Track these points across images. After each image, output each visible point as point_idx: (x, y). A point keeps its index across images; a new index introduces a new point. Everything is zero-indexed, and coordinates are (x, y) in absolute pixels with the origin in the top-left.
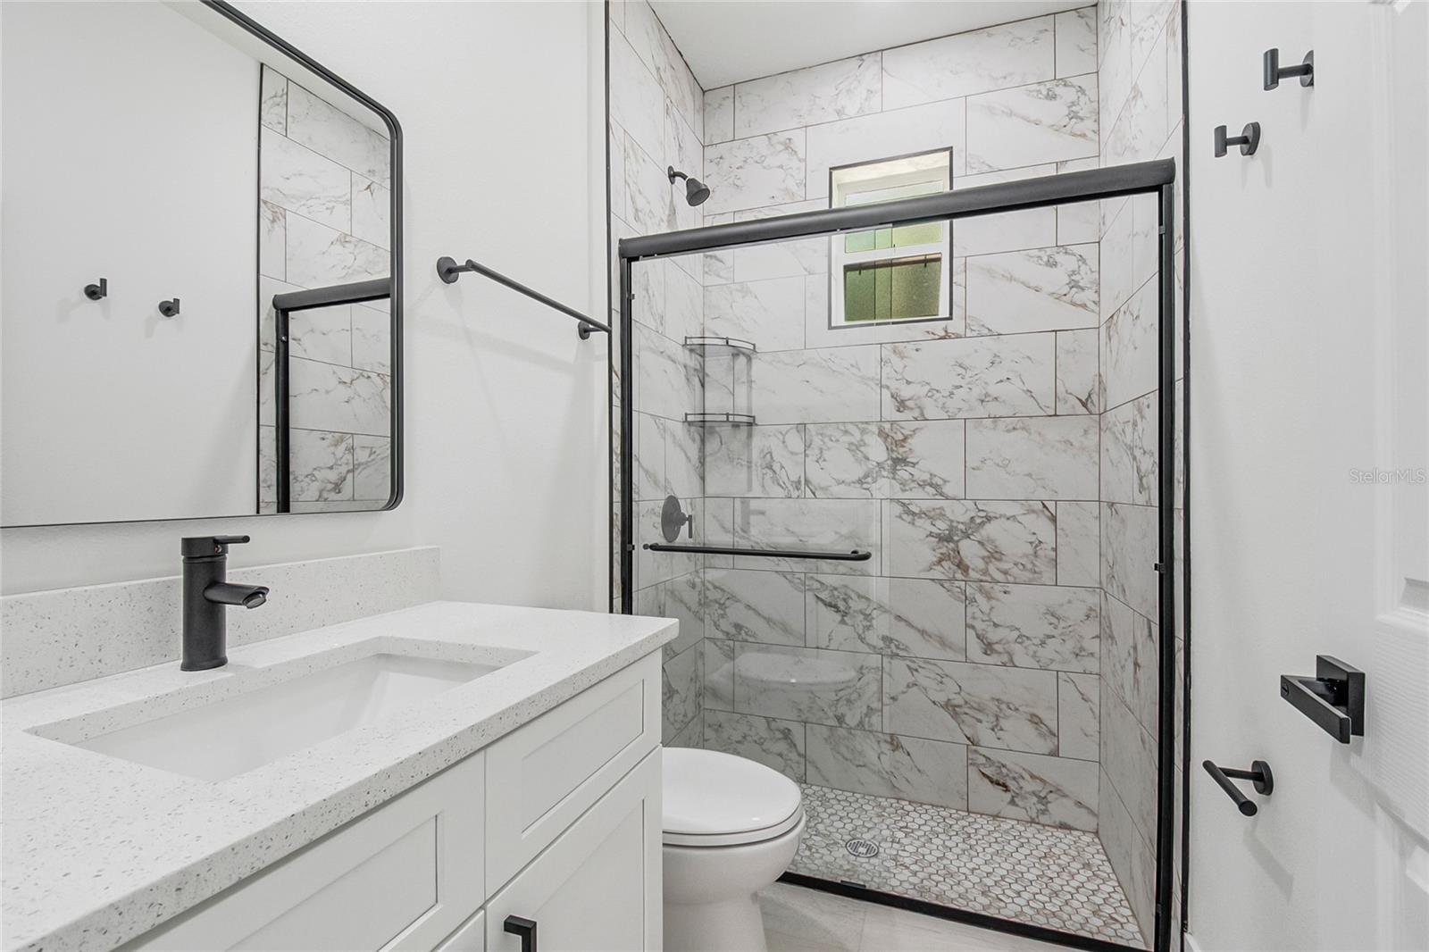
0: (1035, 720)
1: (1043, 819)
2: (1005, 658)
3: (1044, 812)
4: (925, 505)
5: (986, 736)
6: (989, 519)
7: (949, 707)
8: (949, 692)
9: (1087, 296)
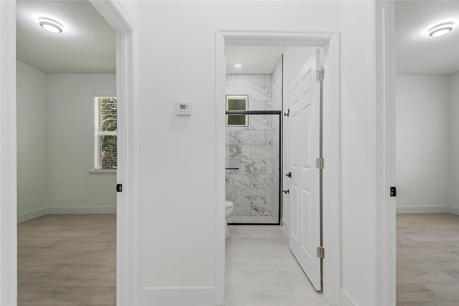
0: (262, 198)
1: (263, 215)
2: (257, 188)
3: (263, 214)
4: (244, 161)
5: (254, 202)
6: (255, 163)
7: (248, 197)
8: (248, 195)
9: (270, 125)
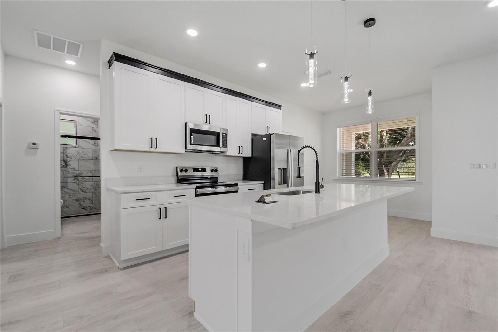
0: (89, 199)
1: (91, 212)
2: (85, 192)
3: (90, 211)
4: (72, 172)
5: (82, 203)
6: (82, 173)
7: (76, 200)
8: (76, 198)
9: (96, 145)
